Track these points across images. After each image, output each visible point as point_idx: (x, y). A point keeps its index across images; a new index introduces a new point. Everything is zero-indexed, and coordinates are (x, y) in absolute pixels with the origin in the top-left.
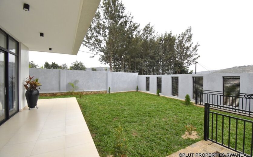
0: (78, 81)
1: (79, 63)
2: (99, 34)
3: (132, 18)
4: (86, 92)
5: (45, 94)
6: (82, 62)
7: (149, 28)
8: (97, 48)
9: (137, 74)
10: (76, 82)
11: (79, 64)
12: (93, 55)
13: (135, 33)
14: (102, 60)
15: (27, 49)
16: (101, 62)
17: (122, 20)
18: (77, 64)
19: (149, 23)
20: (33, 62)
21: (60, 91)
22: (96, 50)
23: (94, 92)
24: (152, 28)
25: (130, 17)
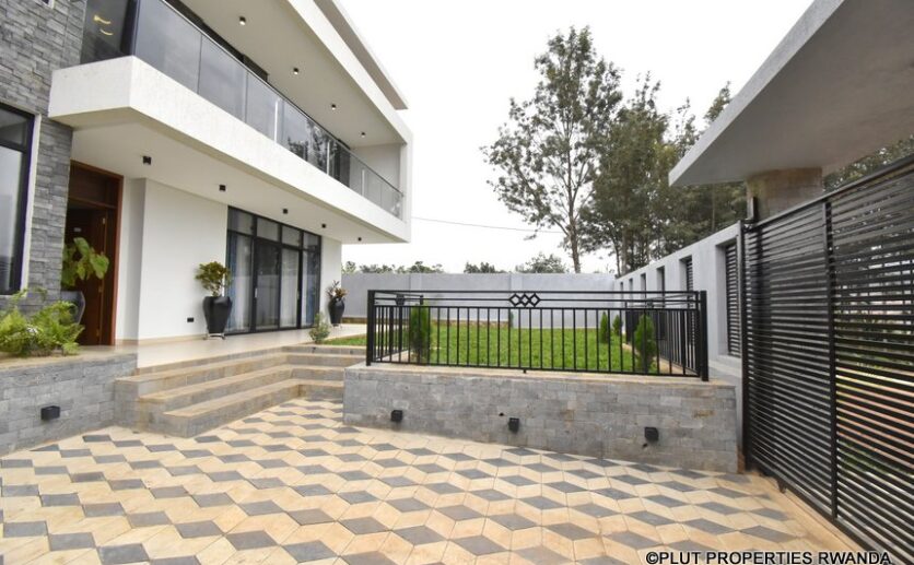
1: (548, 258)
3: (656, 89)
11: (546, 263)
13: (668, 137)
15: (338, 243)
18: (542, 260)
19: (723, 87)
25: (646, 87)
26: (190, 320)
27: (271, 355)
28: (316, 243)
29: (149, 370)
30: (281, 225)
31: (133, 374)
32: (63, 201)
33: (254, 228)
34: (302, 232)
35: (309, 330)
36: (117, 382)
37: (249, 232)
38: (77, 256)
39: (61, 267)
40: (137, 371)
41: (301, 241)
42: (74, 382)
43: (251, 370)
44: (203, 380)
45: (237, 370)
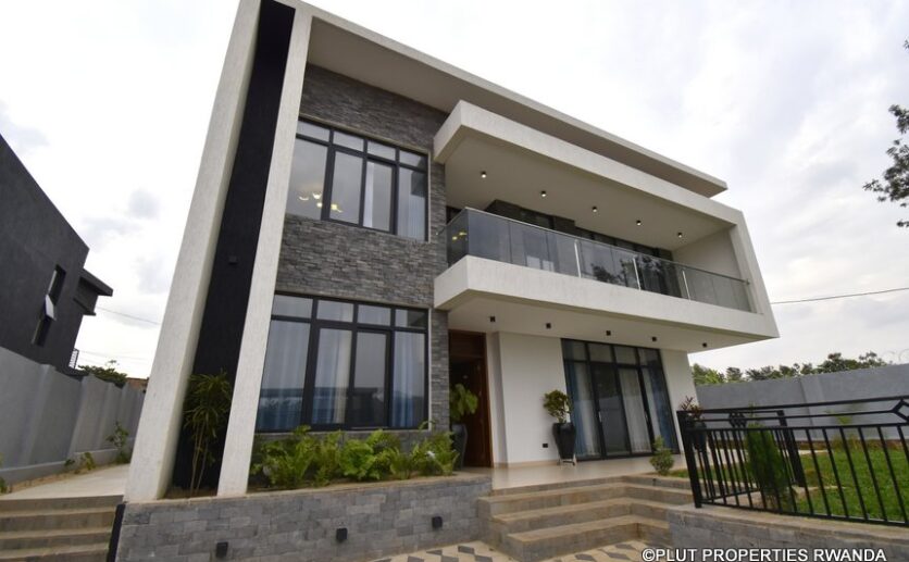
26: (545, 446)
27: (611, 485)
28: (655, 357)
29: (500, 492)
30: (612, 346)
31: (489, 495)
32: (446, 360)
33: (588, 353)
34: (636, 349)
35: (651, 458)
36: (478, 501)
37: (583, 358)
38: (458, 397)
39: (448, 407)
40: (492, 493)
41: (638, 357)
42: (451, 498)
43: (587, 501)
44: (542, 506)
45: (574, 499)
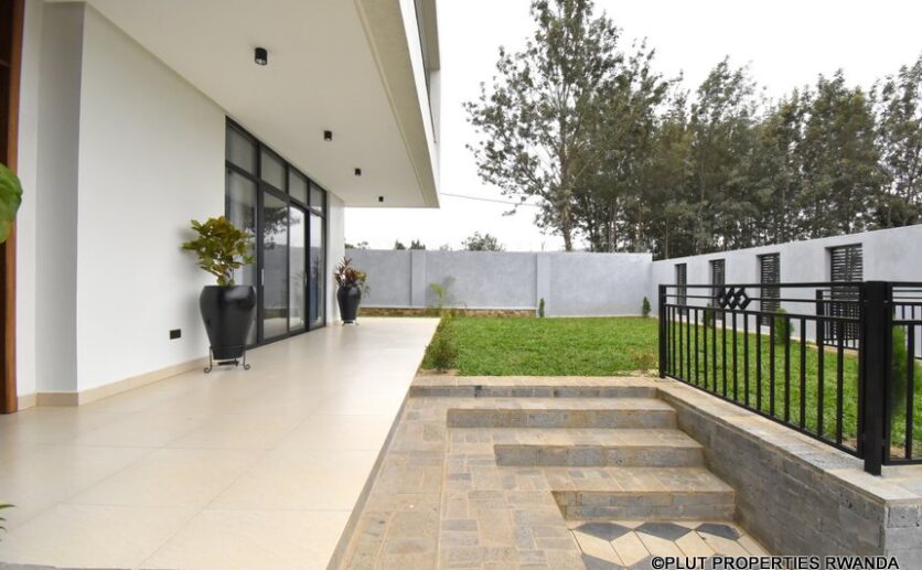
0: (454, 280)
1: (483, 237)
2: (530, 139)
3: (649, 57)
4: (475, 310)
5: (380, 309)
6: (491, 236)
7: (727, 77)
8: (524, 183)
9: (648, 256)
10: (449, 281)
11: (483, 242)
12: (512, 208)
13: (660, 111)
14: (545, 220)
15: (342, 203)
16: (542, 229)
17: (607, 76)
18: (478, 240)
19: (722, 60)
20: (366, 244)
21: (411, 304)
22: (520, 190)
23: (496, 311)
24: (738, 77)
25: (640, 55)
26: (175, 334)
30: (287, 166)
33: (258, 165)
34: (309, 182)
37: (251, 170)
41: (308, 195)
